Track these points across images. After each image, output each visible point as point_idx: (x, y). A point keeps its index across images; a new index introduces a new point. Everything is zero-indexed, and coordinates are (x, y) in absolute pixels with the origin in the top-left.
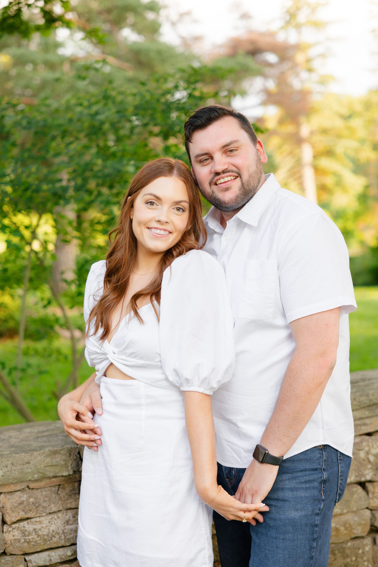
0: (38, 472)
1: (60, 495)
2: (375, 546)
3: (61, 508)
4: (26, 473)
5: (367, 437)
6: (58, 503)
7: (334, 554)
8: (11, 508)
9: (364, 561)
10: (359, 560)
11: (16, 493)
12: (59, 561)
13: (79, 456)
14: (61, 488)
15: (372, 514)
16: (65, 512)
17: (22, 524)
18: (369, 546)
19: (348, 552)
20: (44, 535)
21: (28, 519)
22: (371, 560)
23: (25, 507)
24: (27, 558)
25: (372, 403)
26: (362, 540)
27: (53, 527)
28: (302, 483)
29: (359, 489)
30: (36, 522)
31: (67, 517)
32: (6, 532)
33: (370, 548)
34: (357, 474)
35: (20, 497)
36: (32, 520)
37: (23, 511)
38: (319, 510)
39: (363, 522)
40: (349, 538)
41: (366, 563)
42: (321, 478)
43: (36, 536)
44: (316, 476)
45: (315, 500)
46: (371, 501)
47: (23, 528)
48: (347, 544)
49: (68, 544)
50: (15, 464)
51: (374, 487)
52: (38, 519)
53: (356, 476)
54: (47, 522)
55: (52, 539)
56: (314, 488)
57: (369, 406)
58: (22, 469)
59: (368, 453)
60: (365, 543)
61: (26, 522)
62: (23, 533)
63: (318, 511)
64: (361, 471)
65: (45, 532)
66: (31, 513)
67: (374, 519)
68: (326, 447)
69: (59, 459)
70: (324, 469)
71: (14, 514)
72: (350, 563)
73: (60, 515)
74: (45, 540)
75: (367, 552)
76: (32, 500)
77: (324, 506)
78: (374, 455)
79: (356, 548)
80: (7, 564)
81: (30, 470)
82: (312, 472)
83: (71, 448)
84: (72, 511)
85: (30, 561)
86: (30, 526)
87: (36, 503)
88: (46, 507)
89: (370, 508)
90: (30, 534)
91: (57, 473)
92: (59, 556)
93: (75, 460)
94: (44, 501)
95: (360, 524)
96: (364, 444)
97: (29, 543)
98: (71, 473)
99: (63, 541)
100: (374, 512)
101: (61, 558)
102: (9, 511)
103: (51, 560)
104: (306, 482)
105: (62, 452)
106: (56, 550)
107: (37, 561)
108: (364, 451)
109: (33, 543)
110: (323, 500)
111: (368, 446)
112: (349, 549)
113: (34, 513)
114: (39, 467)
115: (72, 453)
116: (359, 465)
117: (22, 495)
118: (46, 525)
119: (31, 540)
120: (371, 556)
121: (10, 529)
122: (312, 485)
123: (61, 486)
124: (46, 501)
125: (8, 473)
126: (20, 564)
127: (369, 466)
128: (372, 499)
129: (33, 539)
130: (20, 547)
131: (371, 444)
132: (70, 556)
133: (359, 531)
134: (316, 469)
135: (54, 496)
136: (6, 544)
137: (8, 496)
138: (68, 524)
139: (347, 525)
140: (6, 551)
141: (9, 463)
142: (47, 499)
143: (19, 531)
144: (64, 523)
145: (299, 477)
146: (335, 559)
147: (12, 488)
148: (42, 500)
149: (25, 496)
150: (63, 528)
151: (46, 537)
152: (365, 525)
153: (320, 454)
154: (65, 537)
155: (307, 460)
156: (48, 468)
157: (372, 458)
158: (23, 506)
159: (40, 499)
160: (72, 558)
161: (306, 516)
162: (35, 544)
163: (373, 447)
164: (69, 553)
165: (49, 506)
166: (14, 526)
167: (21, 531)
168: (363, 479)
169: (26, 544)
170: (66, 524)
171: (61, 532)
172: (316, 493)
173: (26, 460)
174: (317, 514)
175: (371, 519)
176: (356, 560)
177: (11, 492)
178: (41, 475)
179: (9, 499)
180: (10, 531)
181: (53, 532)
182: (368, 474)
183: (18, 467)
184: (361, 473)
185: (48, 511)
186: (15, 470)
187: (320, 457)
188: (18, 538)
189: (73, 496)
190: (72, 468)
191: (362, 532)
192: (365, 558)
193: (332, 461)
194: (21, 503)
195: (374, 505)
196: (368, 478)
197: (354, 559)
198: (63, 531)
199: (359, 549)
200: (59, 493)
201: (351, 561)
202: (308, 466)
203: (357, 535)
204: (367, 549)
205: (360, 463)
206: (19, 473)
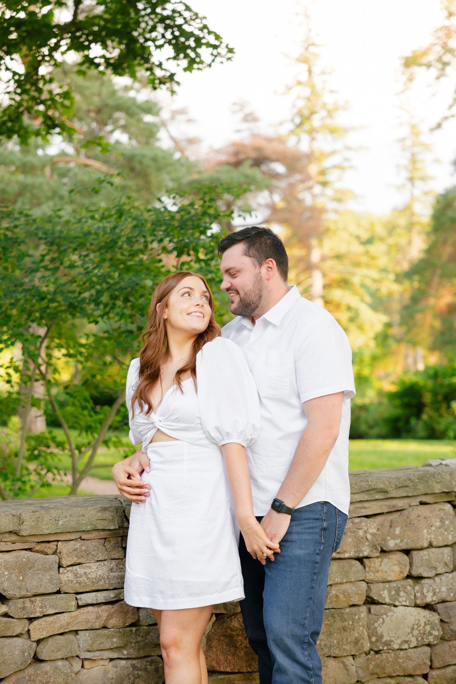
0: (91, 524)
1: (105, 546)
2: (370, 615)
3: (106, 558)
4: (82, 524)
5: (366, 519)
6: (104, 554)
7: (334, 618)
8: (67, 554)
9: (360, 626)
10: (355, 624)
11: (71, 542)
12: (104, 601)
13: (124, 514)
14: (107, 541)
15: (368, 586)
16: (110, 561)
17: (75, 567)
18: (364, 614)
19: (346, 616)
20: (93, 578)
21: (79, 564)
22: (366, 626)
23: (78, 553)
24: (78, 596)
25: (371, 488)
26: (358, 608)
27: (100, 573)
28: (307, 528)
29: (358, 563)
30: (87, 567)
31: (112, 565)
32: (62, 573)
33: (365, 616)
34: (356, 550)
35: (75, 545)
36: (83, 565)
37: (76, 556)
38: (320, 550)
39: (360, 592)
40: (347, 605)
41: (361, 628)
42: (322, 525)
43: (86, 579)
44: (318, 524)
45: (316, 542)
46: (367, 575)
47: (75, 571)
48: (345, 610)
49: (112, 588)
50: (72, 516)
51: (370, 562)
52: (88, 565)
53: (355, 552)
54: (95, 567)
55: (98, 583)
56: (316, 533)
57: (368, 491)
58: (78, 520)
59: (366, 532)
60: (361, 610)
61: (78, 566)
62: (76, 575)
63: (318, 552)
64: (360, 547)
65: (93, 576)
66: (83, 559)
67: (369, 590)
68: (326, 503)
69: (108, 515)
70: (324, 520)
71: (69, 559)
72: (347, 626)
73: (106, 562)
74: (93, 582)
75: (363, 618)
76: (84, 548)
77: (324, 548)
78: (370, 534)
79: (353, 614)
80: (62, 600)
81: (85, 522)
82: (315, 521)
83: (118, 507)
84: (115, 561)
85: (81, 599)
86: (81, 570)
87: (87, 551)
88: (95, 555)
89: (367, 581)
90: (81, 576)
91: (106, 526)
92: (104, 597)
93: (121, 517)
94: (94, 550)
95: (357, 594)
96: (363, 524)
97: (80, 583)
98: (117, 528)
99: (108, 585)
100: (369, 584)
101: (106, 599)
102: (65, 556)
103: (97, 599)
104: (309, 528)
105: (110, 509)
106: (101, 592)
107: (86, 599)
108: (363, 530)
109: (83, 584)
110: (323, 544)
111: (367, 526)
112: (347, 614)
113: (85, 559)
114: (91, 520)
115: (118, 511)
116: (358, 542)
117: (76, 543)
118: (94, 570)
119: (82, 581)
120: (366, 623)
121: (65, 571)
122: (314, 530)
123: (107, 539)
124: (95, 550)
125: (67, 523)
126: (72, 601)
127: (367, 544)
128: (368, 573)
129: (84, 580)
130: (73, 587)
131: (369, 525)
132: (112, 598)
133: (356, 600)
134: (318, 519)
135: (101, 547)
136: (61, 583)
137: (65, 544)
138: (112, 571)
139: (346, 594)
140: (61, 590)
141: (68, 514)
142: (96, 548)
143: (72, 574)
144: (109, 570)
145: (304, 524)
146: (334, 621)
147: (68, 537)
148: (92, 549)
149: (78, 544)
150: (108, 574)
151: (94, 580)
152: (361, 594)
153: (322, 507)
154: (109, 582)
155: (311, 511)
156: (98, 521)
157: (369, 537)
158: (76, 552)
159: (90, 548)
160: (114, 600)
161: (309, 554)
162: (85, 585)
163: (370, 527)
164: (112, 595)
165: (98, 554)
166: (68, 569)
167: (74, 573)
168: (361, 555)
169: (77, 585)
170: (110, 572)
171: (106, 577)
172: (317, 537)
173: (81, 513)
174: (318, 554)
175: (367, 591)
176: (352, 624)
177: (67, 540)
178: (93, 527)
179: (65, 546)
180: (65, 573)
181: (100, 576)
182: (365, 550)
183: (75, 519)
184: (359, 549)
185: (96, 559)
186: (72, 520)
187: (322, 510)
188: (71, 579)
189: (117, 549)
190: (118, 523)
191: (358, 601)
192: (361, 624)
193: (331, 515)
194: (75, 550)
195: (370, 578)
196: (366, 554)
197: (351, 623)
198: (108, 577)
199: (356, 615)
200: (105, 545)
201: (349, 624)
202: (312, 516)
203: (355, 603)
204: (362, 615)
205: (359, 540)
206: (76, 523)
